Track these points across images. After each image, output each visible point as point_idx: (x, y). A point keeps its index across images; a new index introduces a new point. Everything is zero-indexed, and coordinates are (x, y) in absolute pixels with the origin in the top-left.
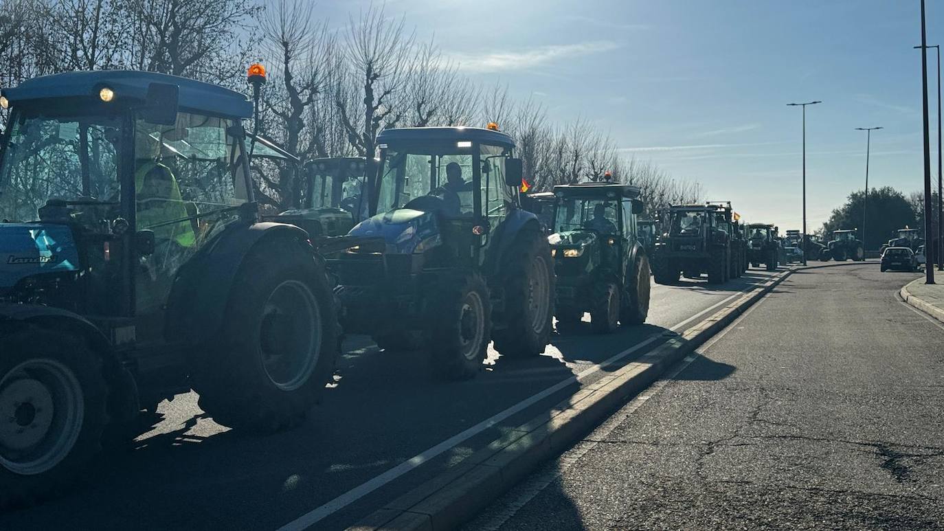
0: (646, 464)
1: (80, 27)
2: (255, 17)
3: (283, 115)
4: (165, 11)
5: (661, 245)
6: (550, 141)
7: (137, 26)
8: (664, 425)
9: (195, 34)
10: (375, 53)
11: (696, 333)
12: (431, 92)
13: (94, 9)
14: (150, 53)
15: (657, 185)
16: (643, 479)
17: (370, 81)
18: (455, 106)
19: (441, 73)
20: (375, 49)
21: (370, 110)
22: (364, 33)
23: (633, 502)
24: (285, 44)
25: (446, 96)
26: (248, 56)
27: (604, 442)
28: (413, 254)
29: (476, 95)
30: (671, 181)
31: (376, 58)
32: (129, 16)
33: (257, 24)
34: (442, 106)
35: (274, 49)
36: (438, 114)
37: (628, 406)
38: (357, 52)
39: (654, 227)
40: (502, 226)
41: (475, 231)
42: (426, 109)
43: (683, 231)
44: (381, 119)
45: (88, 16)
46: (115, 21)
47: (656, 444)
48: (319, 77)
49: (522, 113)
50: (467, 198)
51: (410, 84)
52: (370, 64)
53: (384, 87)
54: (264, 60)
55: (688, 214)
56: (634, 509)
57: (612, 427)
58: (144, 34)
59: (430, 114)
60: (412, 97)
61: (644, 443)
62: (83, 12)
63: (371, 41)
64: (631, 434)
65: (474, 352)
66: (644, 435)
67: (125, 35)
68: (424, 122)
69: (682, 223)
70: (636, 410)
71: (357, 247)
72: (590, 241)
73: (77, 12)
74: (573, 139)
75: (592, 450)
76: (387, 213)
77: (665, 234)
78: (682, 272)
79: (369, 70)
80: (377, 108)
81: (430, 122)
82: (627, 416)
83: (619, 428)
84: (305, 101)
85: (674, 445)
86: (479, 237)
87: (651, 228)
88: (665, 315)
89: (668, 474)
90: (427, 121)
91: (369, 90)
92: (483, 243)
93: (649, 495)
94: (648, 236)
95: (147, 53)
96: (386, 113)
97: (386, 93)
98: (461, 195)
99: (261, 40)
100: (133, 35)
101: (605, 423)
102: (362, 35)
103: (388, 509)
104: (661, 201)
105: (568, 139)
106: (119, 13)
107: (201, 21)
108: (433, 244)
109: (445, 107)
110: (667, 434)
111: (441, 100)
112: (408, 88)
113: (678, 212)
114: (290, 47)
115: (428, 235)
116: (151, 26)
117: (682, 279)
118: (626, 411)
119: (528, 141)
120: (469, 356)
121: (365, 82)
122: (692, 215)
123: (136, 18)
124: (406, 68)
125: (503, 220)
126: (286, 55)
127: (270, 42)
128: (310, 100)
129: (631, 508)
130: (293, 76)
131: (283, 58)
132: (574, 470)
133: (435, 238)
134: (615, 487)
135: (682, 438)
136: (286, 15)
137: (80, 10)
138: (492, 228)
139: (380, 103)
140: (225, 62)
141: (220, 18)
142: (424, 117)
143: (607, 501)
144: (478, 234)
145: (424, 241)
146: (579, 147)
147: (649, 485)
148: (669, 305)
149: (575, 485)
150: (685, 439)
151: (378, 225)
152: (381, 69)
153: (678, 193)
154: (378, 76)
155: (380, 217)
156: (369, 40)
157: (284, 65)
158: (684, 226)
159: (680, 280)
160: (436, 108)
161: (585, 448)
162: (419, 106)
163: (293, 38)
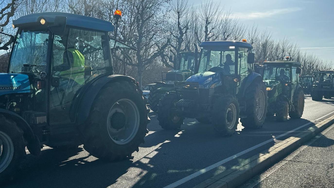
0: (307, 170)
1: (112, 7)
2: (168, 3)
3: (176, 37)
4: (139, 2)
5: (315, 86)
6: (273, 45)
7: (130, 7)
8: (314, 156)
9: (148, 9)
10: (209, 15)
11: (329, 121)
12: (229, 28)
13: (117, 1)
14: (134, 16)
15: (315, 62)
16: (306, 176)
17: (207, 25)
18: (237, 33)
19: (233, 21)
20: (209, 13)
21: (207, 35)
22: (206, 8)
23: (301, 184)
24: (178, 13)
25: (234, 29)
26: (165, 16)
27: (291, 161)
28: (210, 88)
29: (245, 29)
30: (321, 61)
31: (209, 17)
32: (128, 4)
33: (169, 5)
34: (233, 33)
35: (175, 14)
36: (231, 36)
37: (300, 148)
38: (203, 15)
39: (313, 78)
40: (246, 79)
41: (235, 80)
42: (226, 34)
43: (324, 81)
44: (210, 38)
45: (114, 4)
46: (123, 5)
47: (311, 163)
48: (189, 24)
49: (263, 35)
50: (233, 68)
51: (222, 25)
52: (207, 19)
53: (212, 27)
54: (171, 18)
55: (327, 74)
56: (301, 187)
57: (294, 156)
58: (132, 10)
59: (228, 36)
60: (222, 30)
61: (306, 162)
62: (113, 2)
63: (208, 10)
64: (301, 159)
65: (232, 126)
66: (307, 159)
67: (126, 10)
68: (226, 39)
69: (324, 77)
70: (304, 150)
71: (189, 86)
72: (277, 84)
73: (111, 2)
74: (282, 45)
75: (286, 164)
76: (202, 73)
77: (317, 82)
78: (324, 96)
79: (207, 21)
80: (209, 34)
81: (228, 39)
82: (300, 152)
83: (297, 156)
84: (184, 32)
85: (318, 164)
86: (236, 83)
87: (311, 79)
88: (316, 113)
89: (315, 174)
90: (227, 39)
91: (206, 28)
92: (238, 85)
93: (308, 182)
94: (310, 82)
95: (133, 16)
96: (212, 36)
97: (212, 29)
98: (230, 66)
99: (170, 11)
100: (129, 10)
101: (292, 154)
102: (205, 8)
103: (212, 179)
104: (317, 68)
105: (280, 45)
106: (124, 3)
107: (151, 5)
108: (218, 85)
109: (233, 34)
110: (316, 160)
111: (232, 31)
112: (221, 27)
113: (323, 73)
114: (180, 13)
115: (217, 81)
116: (134, 7)
117: (324, 99)
118: (300, 150)
119: (265, 46)
120: (230, 128)
121: (205, 25)
122: (328, 75)
123: (130, 4)
124: (220, 20)
125: (246, 76)
126: (178, 16)
127: (173, 12)
128: (186, 32)
129: (301, 186)
130: (180, 23)
131: (178, 17)
132: (279, 170)
133: (219, 82)
134: (294, 178)
135: (321, 161)
136: (179, 3)
137: (112, 2)
138: (242, 79)
139: (210, 32)
140: (158, 19)
141: (157, 4)
142: (226, 37)
143: (291, 183)
144: (236, 81)
145: (215, 84)
146: (285, 48)
147: (307, 178)
148: (318, 109)
149: (279, 176)
150: (322, 162)
151: (198, 78)
152: (211, 20)
153: (324, 66)
154: (210, 23)
155: (199, 74)
156: (207, 10)
157: (178, 20)
158: (325, 79)
159: (323, 99)
160: (230, 34)
161: (283, 163)
162: (224, 33)
163: (181, 10)
